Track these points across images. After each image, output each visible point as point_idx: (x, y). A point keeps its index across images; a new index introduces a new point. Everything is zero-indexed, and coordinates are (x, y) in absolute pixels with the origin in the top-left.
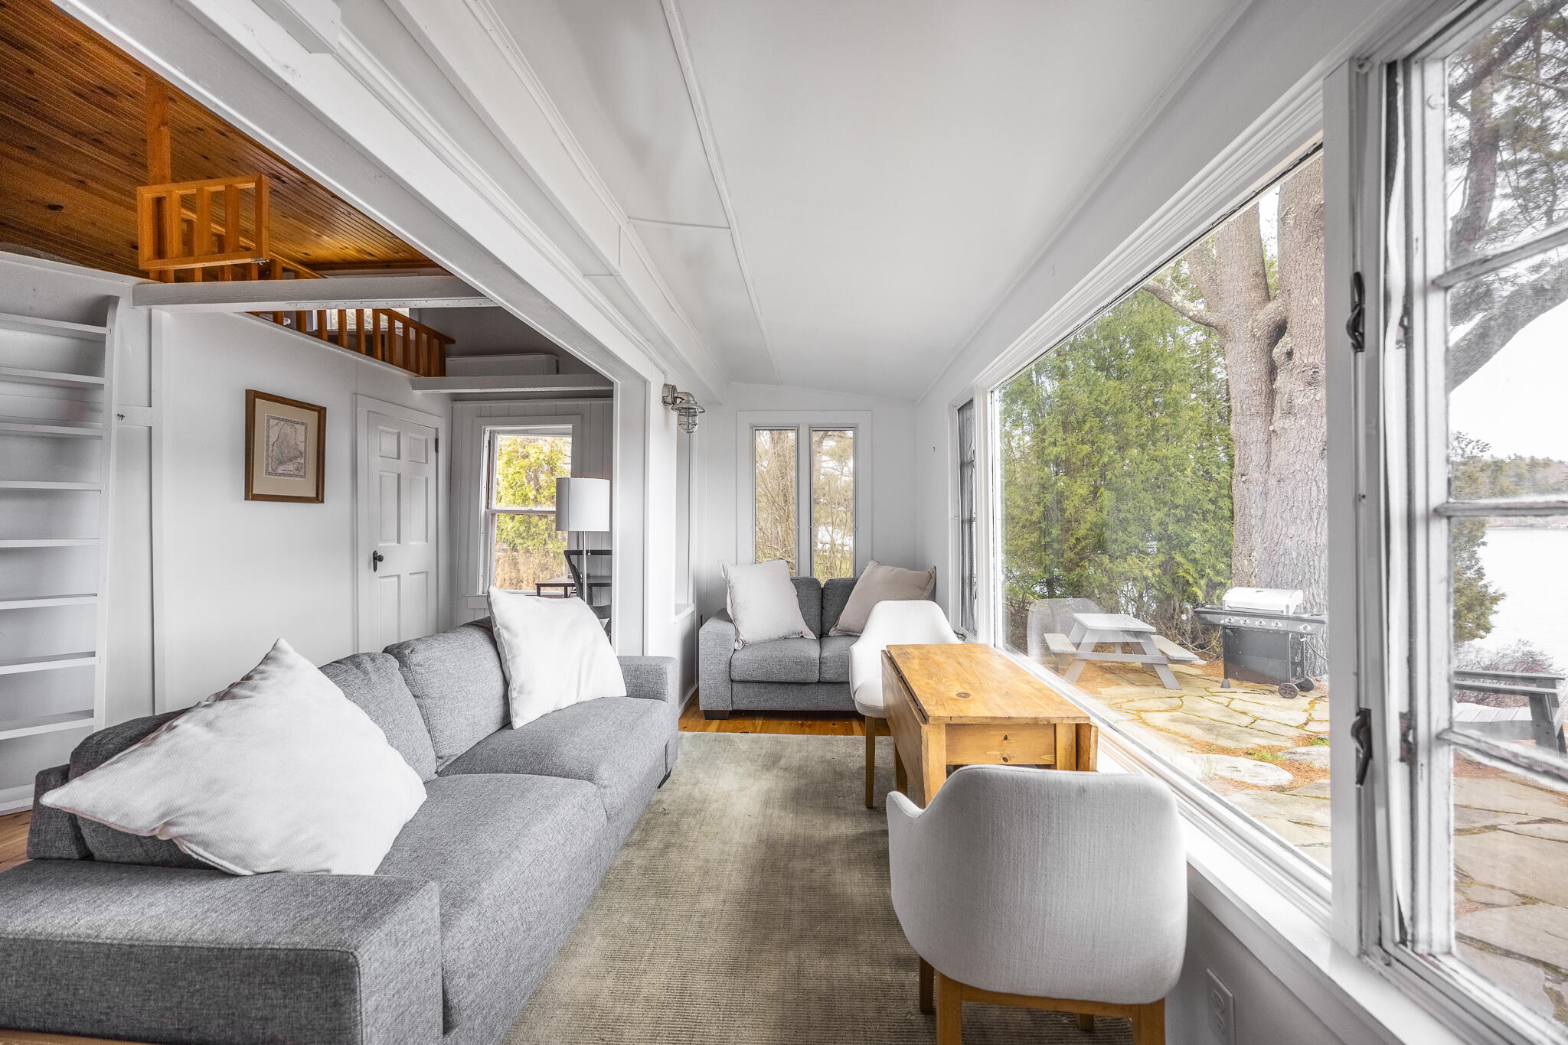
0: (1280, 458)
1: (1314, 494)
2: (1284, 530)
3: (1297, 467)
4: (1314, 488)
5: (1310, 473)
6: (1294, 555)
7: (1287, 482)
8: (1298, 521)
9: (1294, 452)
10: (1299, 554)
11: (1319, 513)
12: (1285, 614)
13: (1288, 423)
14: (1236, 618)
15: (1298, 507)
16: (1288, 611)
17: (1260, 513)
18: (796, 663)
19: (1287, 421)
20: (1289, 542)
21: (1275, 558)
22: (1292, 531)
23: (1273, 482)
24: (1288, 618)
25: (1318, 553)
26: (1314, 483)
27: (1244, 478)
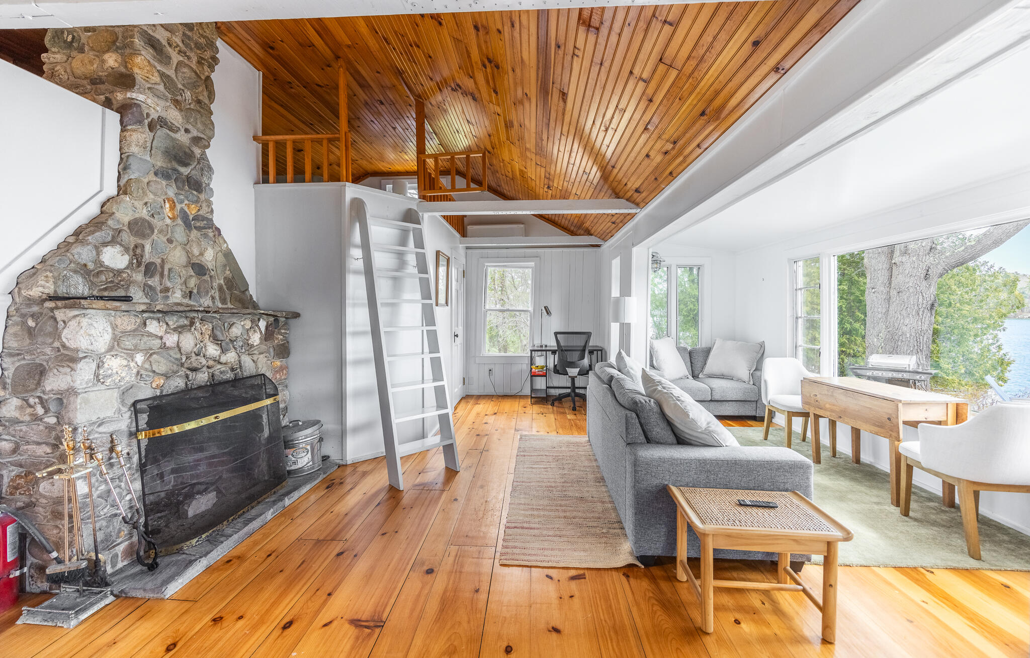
0: (898, 279)
1: (920, 300)
2: (902, 321)
3: (911, 285)
4: (921, 297)
5: (918, 288)
6: (908, 336)
7: (904, 293)
8: (911, 316)
9: (909, 276)
10: (911, 335)
11: (923, 311)
12: (907, 369)
13: (904, 259)
14: (876, 372)
15: (911, 308)
16: (909, 368)
17: (884, 311)
18: (699, 390)
19: (904, 257)
20: (905, 328)
21: (896, 337)
22: (907, 321)
23: (894, 293)
24: (909, 372)
25: (923, 334)
26: (921, 294)
27: (873, 291)
